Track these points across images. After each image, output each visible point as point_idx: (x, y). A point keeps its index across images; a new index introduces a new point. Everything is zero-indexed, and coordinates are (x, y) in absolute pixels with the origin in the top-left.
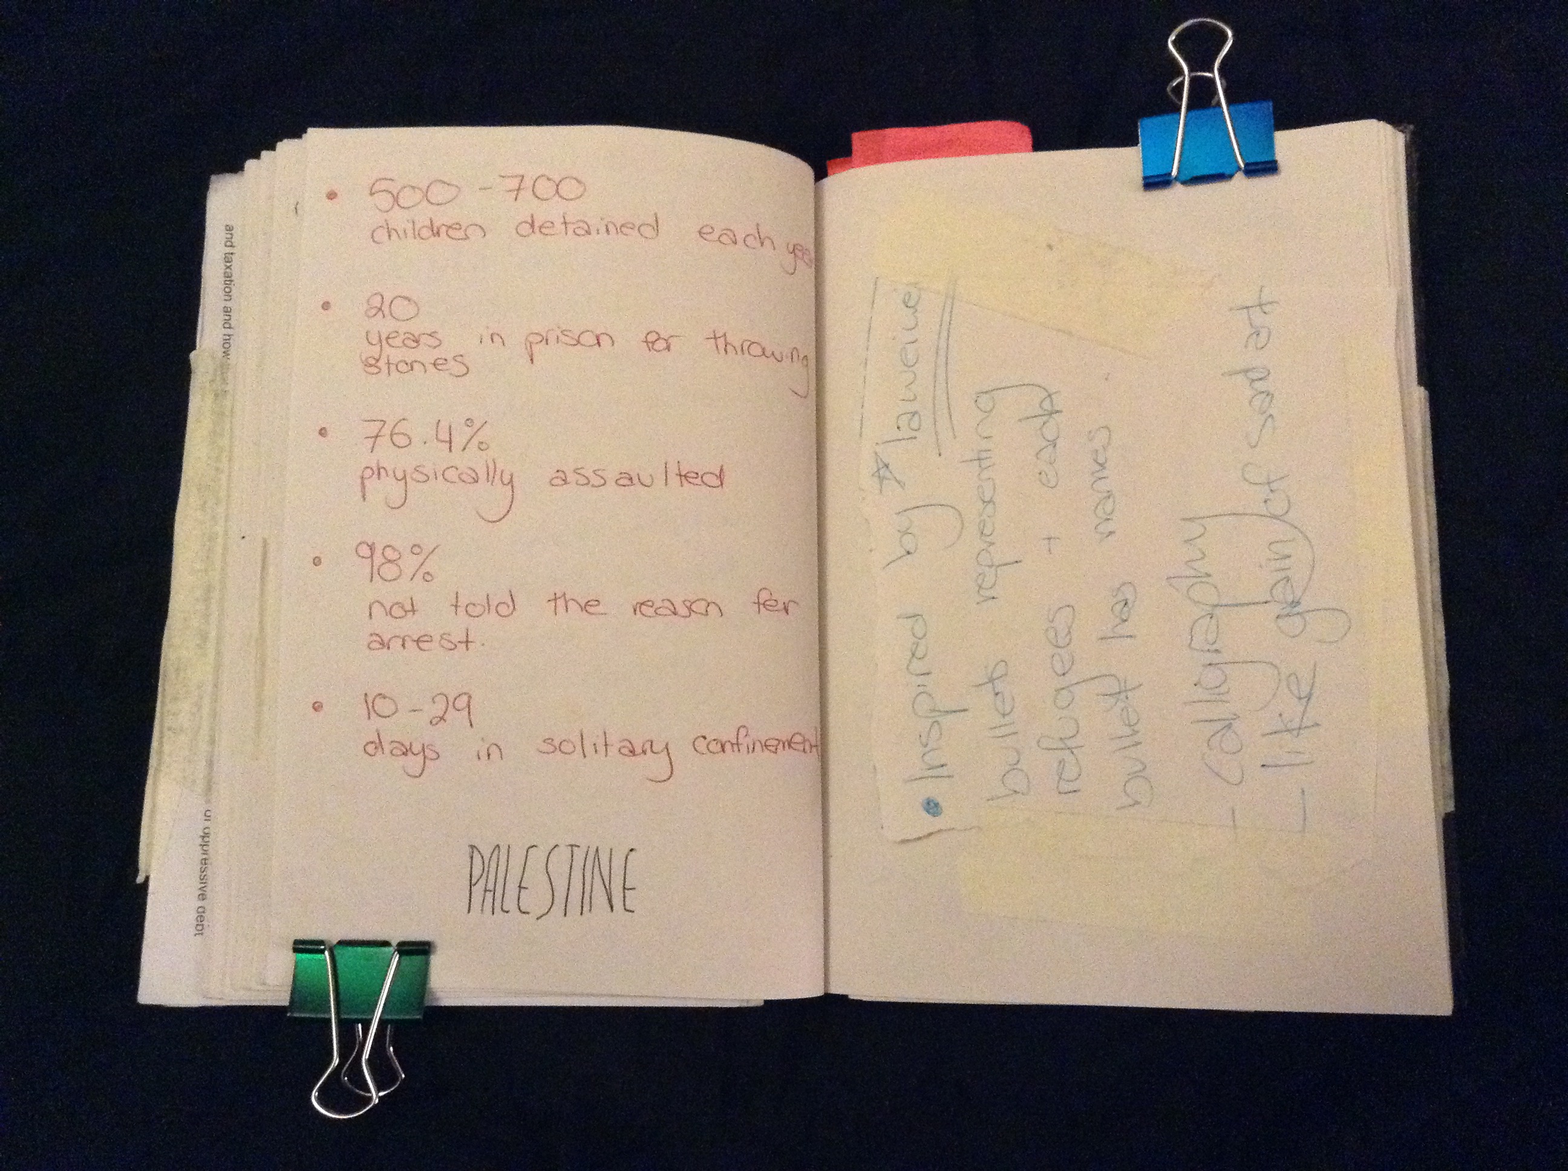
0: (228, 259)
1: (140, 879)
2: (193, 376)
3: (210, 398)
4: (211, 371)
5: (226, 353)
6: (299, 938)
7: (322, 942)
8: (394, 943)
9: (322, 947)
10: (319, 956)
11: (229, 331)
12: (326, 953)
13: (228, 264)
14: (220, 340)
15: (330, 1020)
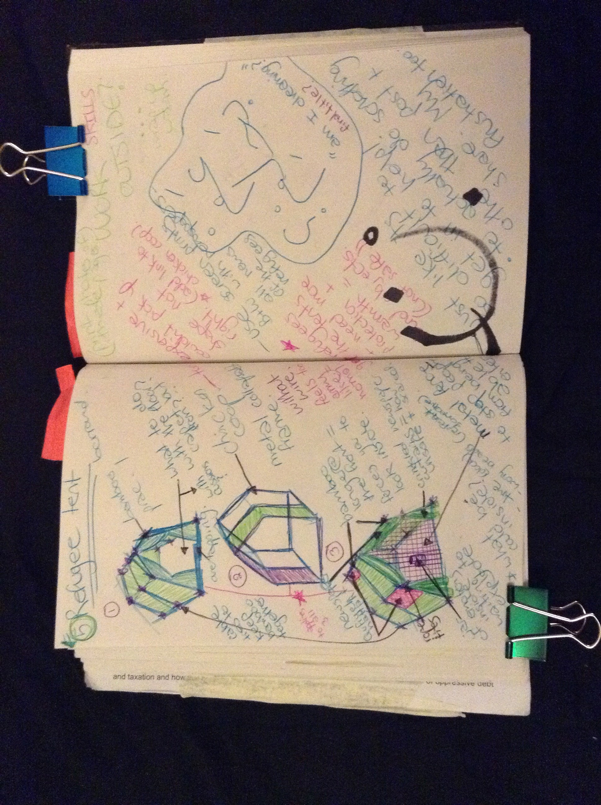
0: (132, 678)
1: (464, 716)
2: (195, 696)
3: (206, 686)
4: (191, 686)
5: (182, 678)
6: (504, 656)
7: (507, 644)
8: (508, 604)
9: (510, 643)
10: (514, 645)
11: (170, 677)
12: (513, 641)
13: (134, 678)
14: (174, 682)
15: (548, 639)
